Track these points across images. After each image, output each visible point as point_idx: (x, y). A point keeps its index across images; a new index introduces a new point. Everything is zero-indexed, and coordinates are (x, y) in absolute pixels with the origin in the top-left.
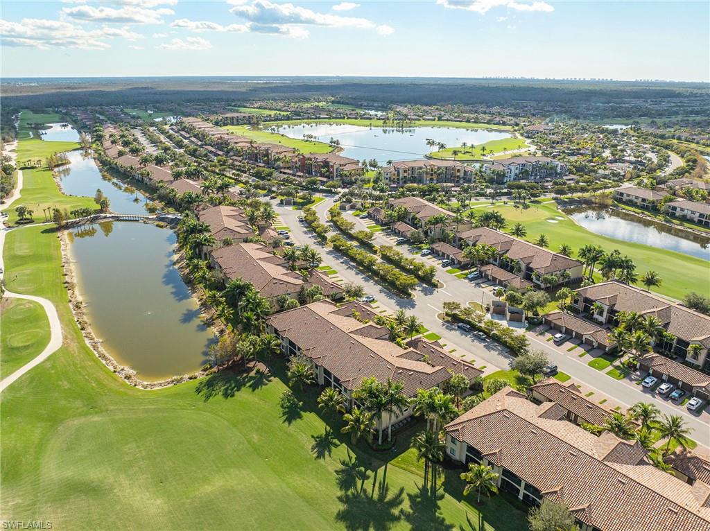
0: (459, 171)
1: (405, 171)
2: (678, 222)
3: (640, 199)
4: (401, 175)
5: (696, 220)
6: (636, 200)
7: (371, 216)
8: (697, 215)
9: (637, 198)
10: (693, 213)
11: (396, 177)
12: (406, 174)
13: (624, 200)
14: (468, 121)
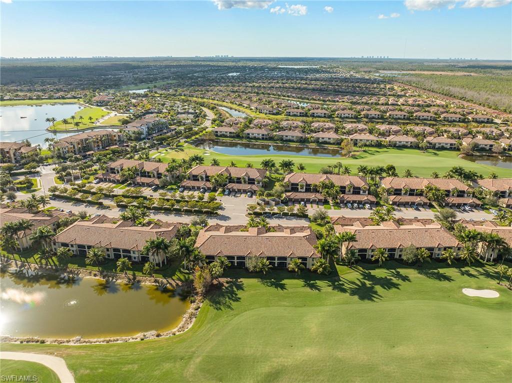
0: (115, 136)
1: (79, 144)
2: (255, 141)
3: (228, 133)
4: (76, 147)
5: (261, 138)
6: (226, 134)
7: (102, 180)
8: (261, 135)
9: (226, 132)
10: (258, 134)
11: (73, 150)
12: (80, 146)
13: (219, 135)
14: (30, 99)
